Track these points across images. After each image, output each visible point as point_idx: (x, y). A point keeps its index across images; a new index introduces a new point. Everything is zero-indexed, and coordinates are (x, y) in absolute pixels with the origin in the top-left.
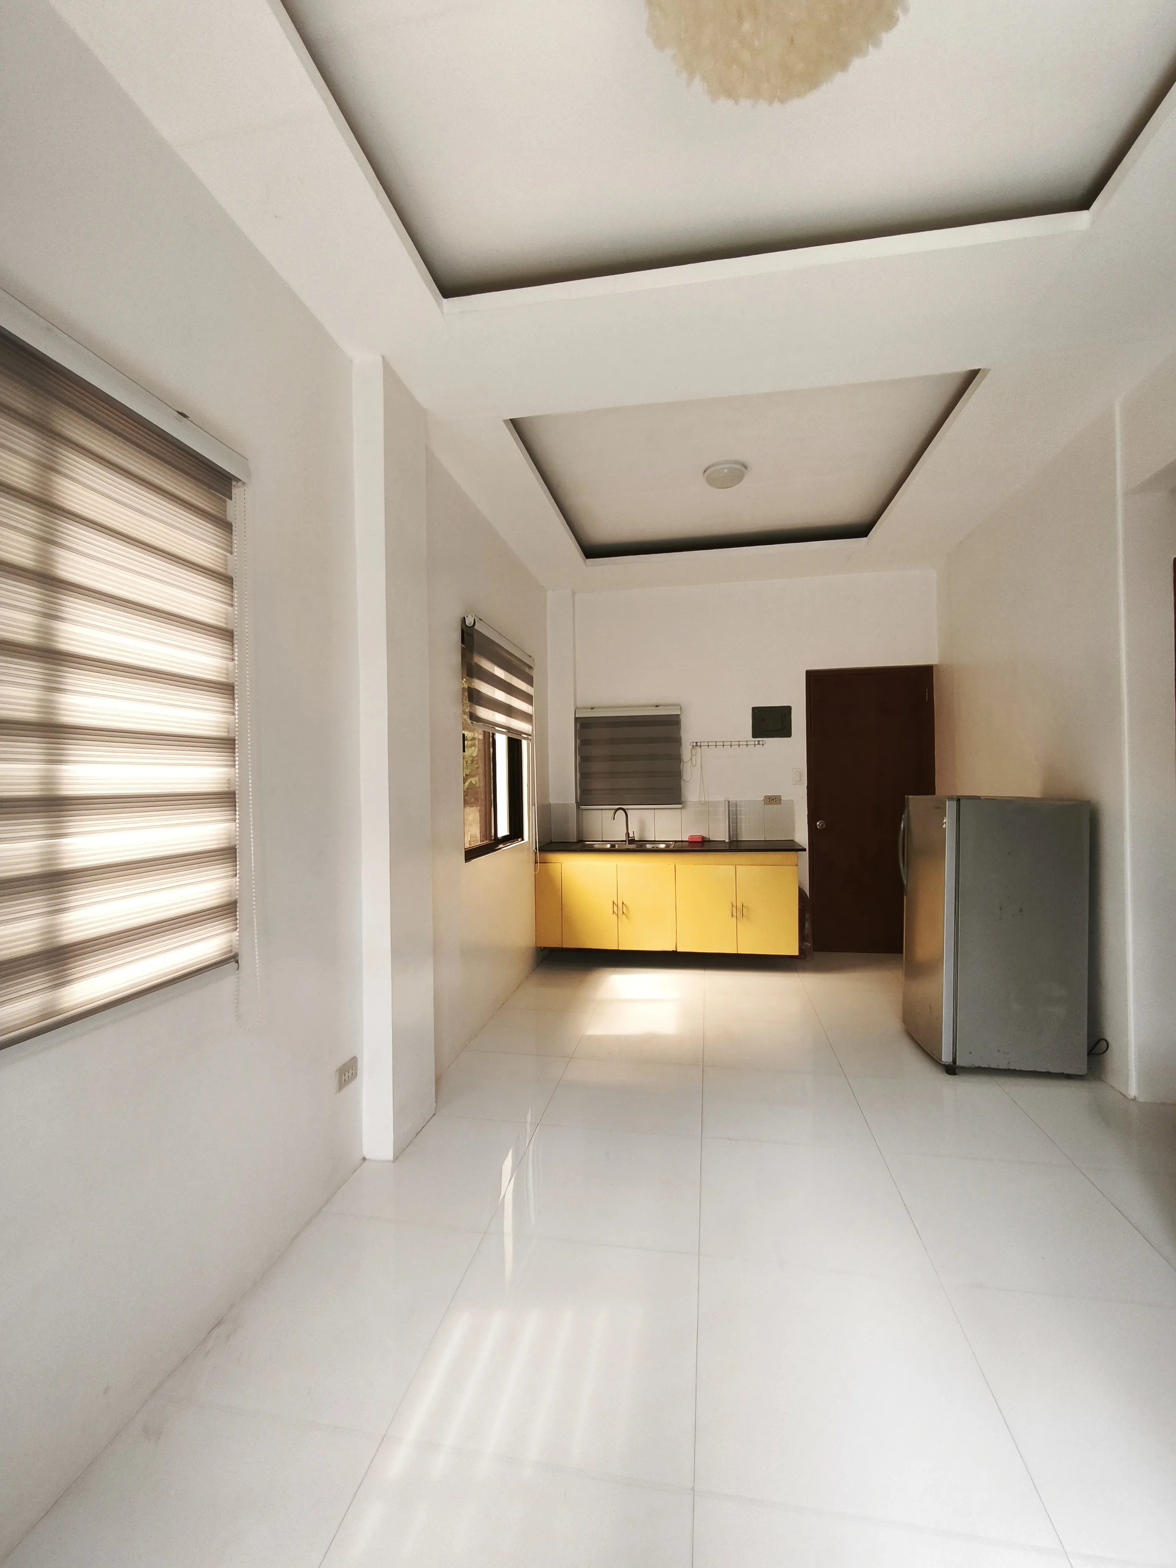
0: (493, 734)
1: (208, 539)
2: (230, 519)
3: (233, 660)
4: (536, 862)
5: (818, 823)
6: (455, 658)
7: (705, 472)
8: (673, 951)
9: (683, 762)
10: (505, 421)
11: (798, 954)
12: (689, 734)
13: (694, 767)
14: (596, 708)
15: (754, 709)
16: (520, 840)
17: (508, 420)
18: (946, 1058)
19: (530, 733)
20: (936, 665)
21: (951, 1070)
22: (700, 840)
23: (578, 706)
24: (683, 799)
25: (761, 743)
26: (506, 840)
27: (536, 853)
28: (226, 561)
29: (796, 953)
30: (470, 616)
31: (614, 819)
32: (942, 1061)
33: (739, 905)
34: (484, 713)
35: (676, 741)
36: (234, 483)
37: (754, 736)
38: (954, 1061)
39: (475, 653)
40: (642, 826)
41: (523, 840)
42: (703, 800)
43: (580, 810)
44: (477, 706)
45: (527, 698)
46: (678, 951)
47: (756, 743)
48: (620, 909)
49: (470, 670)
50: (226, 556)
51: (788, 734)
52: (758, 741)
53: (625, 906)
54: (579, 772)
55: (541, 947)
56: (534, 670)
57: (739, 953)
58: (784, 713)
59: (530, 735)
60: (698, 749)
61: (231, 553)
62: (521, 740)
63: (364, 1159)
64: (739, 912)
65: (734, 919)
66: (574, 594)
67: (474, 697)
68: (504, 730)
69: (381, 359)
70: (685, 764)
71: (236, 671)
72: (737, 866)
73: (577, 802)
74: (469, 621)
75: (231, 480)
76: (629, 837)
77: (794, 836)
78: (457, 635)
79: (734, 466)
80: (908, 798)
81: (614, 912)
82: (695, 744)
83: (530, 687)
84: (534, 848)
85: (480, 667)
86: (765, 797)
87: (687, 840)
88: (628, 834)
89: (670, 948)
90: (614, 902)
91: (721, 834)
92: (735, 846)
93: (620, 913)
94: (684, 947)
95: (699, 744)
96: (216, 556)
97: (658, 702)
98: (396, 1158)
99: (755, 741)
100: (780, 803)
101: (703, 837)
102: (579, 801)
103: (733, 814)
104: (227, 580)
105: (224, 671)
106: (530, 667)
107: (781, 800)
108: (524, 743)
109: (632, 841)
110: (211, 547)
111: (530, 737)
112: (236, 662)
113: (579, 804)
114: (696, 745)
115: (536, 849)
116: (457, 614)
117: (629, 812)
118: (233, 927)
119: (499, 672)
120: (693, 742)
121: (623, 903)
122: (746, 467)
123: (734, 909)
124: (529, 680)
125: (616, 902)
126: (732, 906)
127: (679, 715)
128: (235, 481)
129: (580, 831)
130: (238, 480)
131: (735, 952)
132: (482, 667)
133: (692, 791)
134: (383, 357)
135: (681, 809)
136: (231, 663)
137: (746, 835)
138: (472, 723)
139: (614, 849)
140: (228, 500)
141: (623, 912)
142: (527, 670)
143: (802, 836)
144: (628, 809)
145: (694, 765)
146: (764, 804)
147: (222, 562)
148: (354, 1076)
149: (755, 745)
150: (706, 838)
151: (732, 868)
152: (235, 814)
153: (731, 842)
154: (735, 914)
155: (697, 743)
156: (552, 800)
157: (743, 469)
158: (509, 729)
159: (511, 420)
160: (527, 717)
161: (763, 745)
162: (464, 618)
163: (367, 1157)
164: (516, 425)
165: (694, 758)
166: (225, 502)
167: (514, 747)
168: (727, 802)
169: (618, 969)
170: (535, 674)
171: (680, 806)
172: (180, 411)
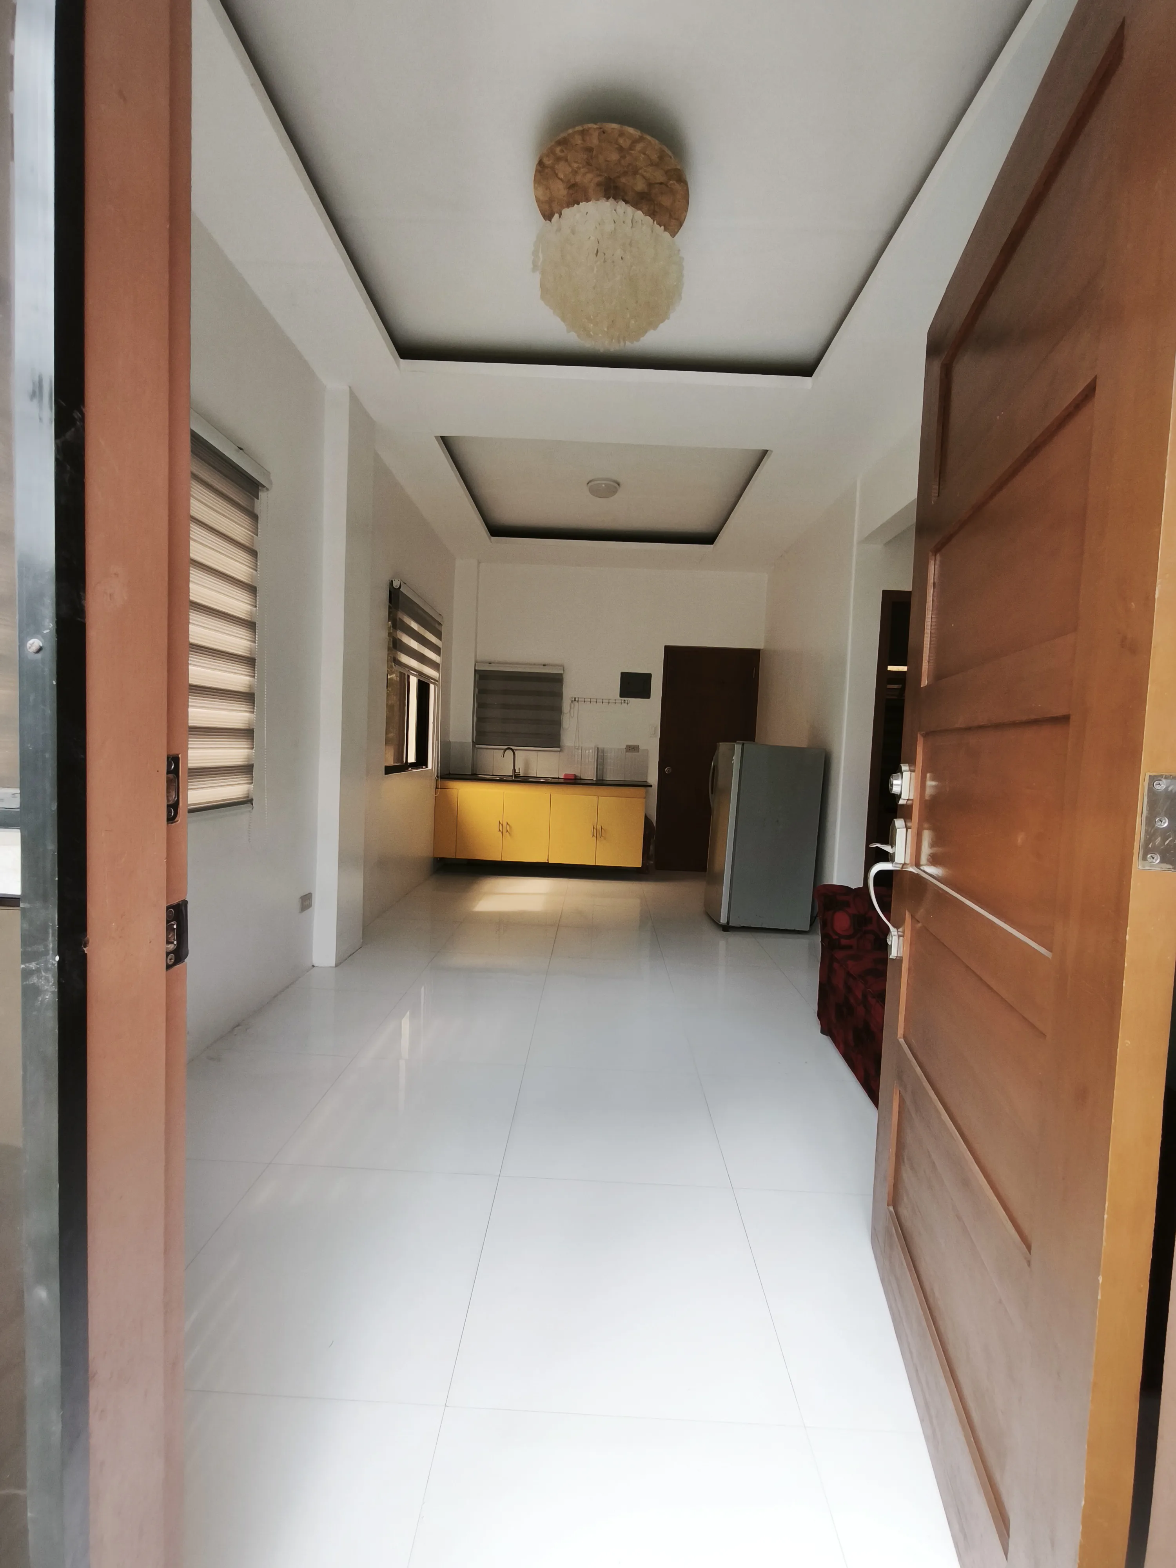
0: (409, 676)
1: (245, 526)
2: (257, 511)
3: (256, 607)
4: (437, 788)
5: (666, 769)
6: (384, 613)
7: (588, 483)
8: (545, 863)
9: (564, 713)
10: (436, 437)
11: (641, 866)
12: (569, 691)
13: (572, 717)
14: (494, 663)
15: (622, 674)
16: (424, 767)
17: (438, 436)
18: (723, 920)
19: (437, 679)
20: (762, 649)
21: (726, 928)
22: (573, 778)
23: (479, 659)
24: (561, 744)
25: (626, 702)
26: (413, 765)
27: (437, 780)
28: (253, 540)
29: (639, 865)
30: (397, 580)
31: (504, 756)
32: (720, 922)
33: (599, 827)
34: (405, 659)
35: (559, 695)
36: (260, 488)
37: (621, 696)
38: (728, 922)
39: (400, 610)
40: (527, 765)
41: (427, 768)
42: (578, 745)
43: (475, 749)
44: (399, 653)
45: (436, 650)
46: (549, 862)
47: (623, 701)
48: (505, 829)
49: (396, 624)
50: (253, 536)
51: (648, 696)
52: (625, 700)
53: (509, 826)
54: (476, 716)
55: (437, 858)
56: (443, 627)
57: (597, 864)
58: (646, 678)
59: (437, 681)
60: (576, 703)
61: (257, 536)
62: (429, 684)
63: (313, 966)
64: (599, 833)
65: (595, 838)
66: (479, 563)
67: (396, 646)
68: (415, 673)
69: (348, 389)
70: (565, 715)
71: (258, 614)
72: (599, 797)
73: (473, 742)
74: (396, 584)
75: (258, 486)
76: (515, 772)
77: (647, 779)
78: (385, 595)
79: (612, 483)
80: (719, 744)
81: (500, 830)
82: (573, 699)
83: (438, 640)
84: (436, 776)
85: (403, 622)
86: (627, 746)
87: (563, 777)
88: (514, 770)
89: (543, 859)
90: (500, 823)
91: (590, 774)
92: (600, 783)
93: (505, 831)
94: (554, 860)
95: (577, 699)
96: (249, 538)
97: (546, 662)
98: (337, 966)
99: (621, 700)
100: (638, 752)
101: (575, 776)
102: (474, 740)
103: (601, 756)
104: (253, 553)
105: (249, 614)
106: (440, 624)
107: (639, 749)
108: (432, 687)
109: (517, 776)
110: (246, 531)
111: (437, 683)
112: (257, 608)
113: (475, 743)
114: (575, 700)
115: (437, 776)
116: (386, 579)
117: (516, 752)
118: (250, 781)
119: (414, 626)
120: (572, 698)
121: (507, 824)
122: (619, 485)
123: (595, 831)
124: (439, 635)
125: (502, 823)
126: (594, 828)
127: (562, 674)
128: (262, 487)
129: (474, 765)
130: (264, 486)
131: (593, 864)
132: (403, 621)
133: (568, 738)
134: (350, 387)
135: (559, 751)
136: (255, 609)
137: (610, 777)
138: (395, 665)
139: (502, 780)
140: (256, 499)
141: (507, 831)
142: (437, 625)
143: (653, 778)
144: (516, 750)
145: (572, 715)
146: (626, 752)
147: (250, 540)
148: (310, 906)
149: (621, 703)
150: (578, 776)
151: (595, 798)
152: (254, 709)
153: (597, 780)
154: (595, 834)
155: (575, 698)
156: (452, 739)
157: (618, 486)
158: (420, 674)
159: (442, 437)
160: (434, 665)
161: (628, 703)
162: (392, 581)
163: (315, 965)
164: (445, 441)
165: (572, 710)
166: (254, 500)
167: (423, 689)
168: (596, 748)
169: (499, 877)
170: (444, 630)
171: (559, 749)
172: (239, 447)
